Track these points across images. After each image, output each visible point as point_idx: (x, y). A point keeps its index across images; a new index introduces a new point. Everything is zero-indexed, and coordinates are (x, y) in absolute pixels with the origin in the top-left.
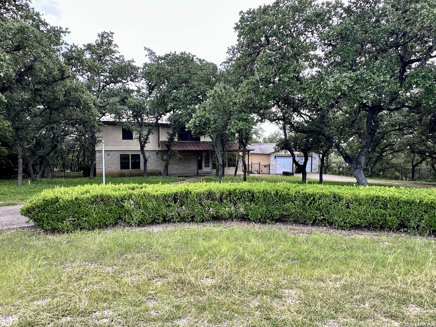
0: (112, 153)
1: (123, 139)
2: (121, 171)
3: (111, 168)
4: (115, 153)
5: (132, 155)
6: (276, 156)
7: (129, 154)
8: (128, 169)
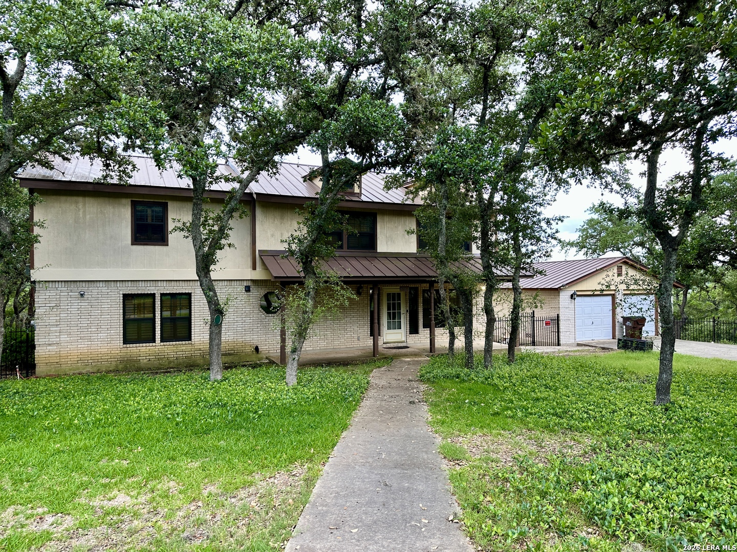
0: (93, 291)
1: (132, 244)
2: (124, 350)
3: (90, 340)
4: (105, 290)
5: (162, 295)
6: (574, 294)
7: (154, 294)
8: (151, 344)
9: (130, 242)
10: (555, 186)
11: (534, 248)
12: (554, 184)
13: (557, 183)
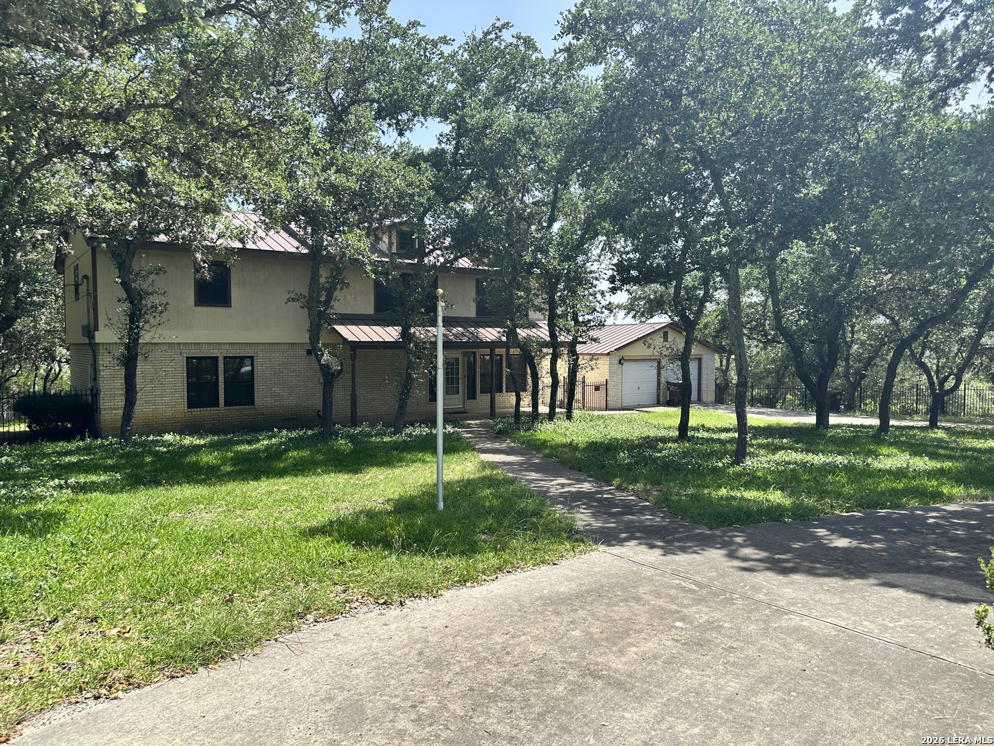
0: (157, 354)
1: (196, 305)
2: (189, 413)
3: (155, 404)
4: (168, 353)
5: (225, 358)
6: (623, 358)
7: (217, 357)
8: (215, 408)
9: (193, 303)
10: (609, 255)
11: (590, 317)
12: (609, 253)
13: (611, 253)
